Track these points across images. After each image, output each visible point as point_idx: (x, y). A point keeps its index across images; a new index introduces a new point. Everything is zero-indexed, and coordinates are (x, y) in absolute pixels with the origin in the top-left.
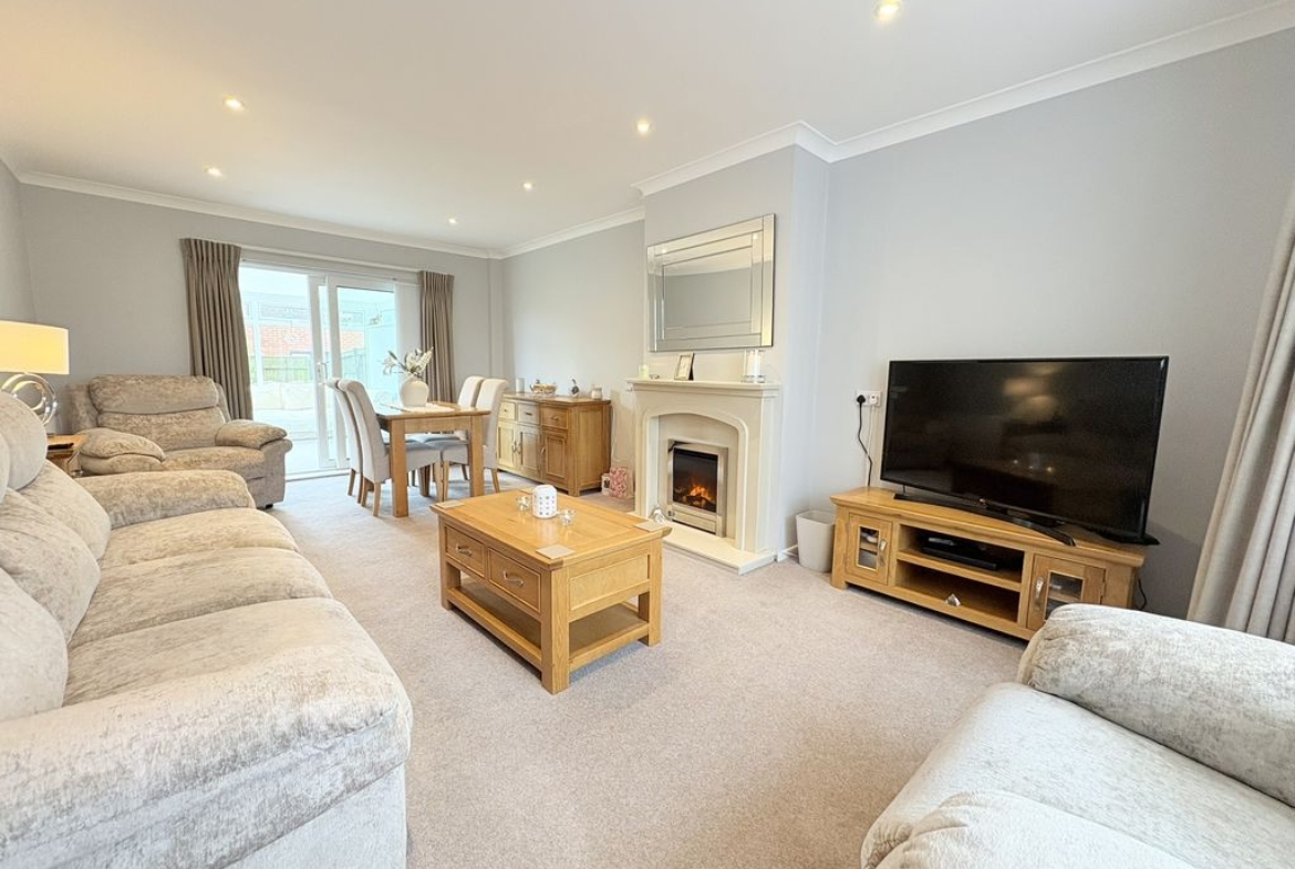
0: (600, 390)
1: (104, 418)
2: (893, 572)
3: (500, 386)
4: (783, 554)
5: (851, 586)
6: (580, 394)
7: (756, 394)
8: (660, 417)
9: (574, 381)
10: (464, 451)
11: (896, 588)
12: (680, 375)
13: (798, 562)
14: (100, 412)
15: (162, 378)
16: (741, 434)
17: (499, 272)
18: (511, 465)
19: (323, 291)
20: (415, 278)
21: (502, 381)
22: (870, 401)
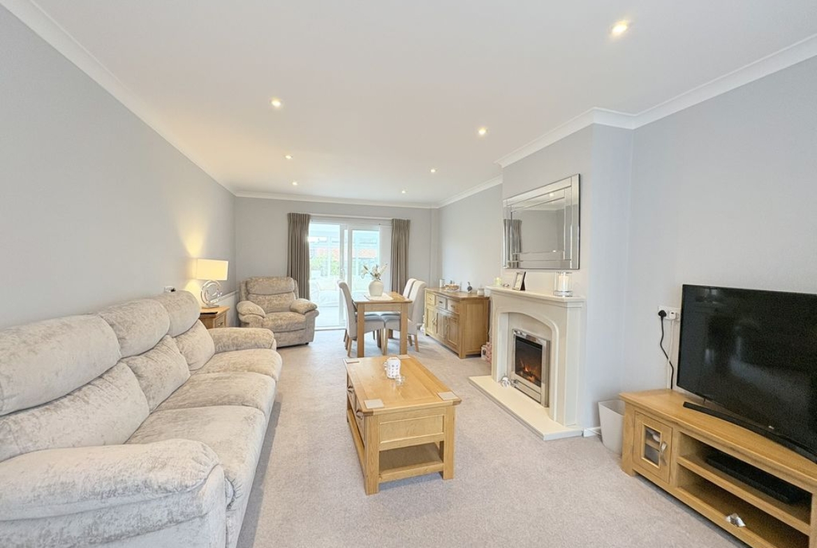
0: (483, 290)
1: (249, 296)
2: (674, 473)
3: (421, 286)
4: (590, 431)
5: (639, 475)
6: (472, 291)
7: (562, 305)
8: (509, 313)
9: (469, 283)
10: (398, 323)
11: (676, 489)
12: (516, 287)
13: (601, 440)
14: (249, 293)
15: (273, 278)
16: (553, 332)
17: (436, 215)
18: (432, 332)
19: (346, 232)
20: (390, 223)
21: (423, 282)
22: (670, 317)
